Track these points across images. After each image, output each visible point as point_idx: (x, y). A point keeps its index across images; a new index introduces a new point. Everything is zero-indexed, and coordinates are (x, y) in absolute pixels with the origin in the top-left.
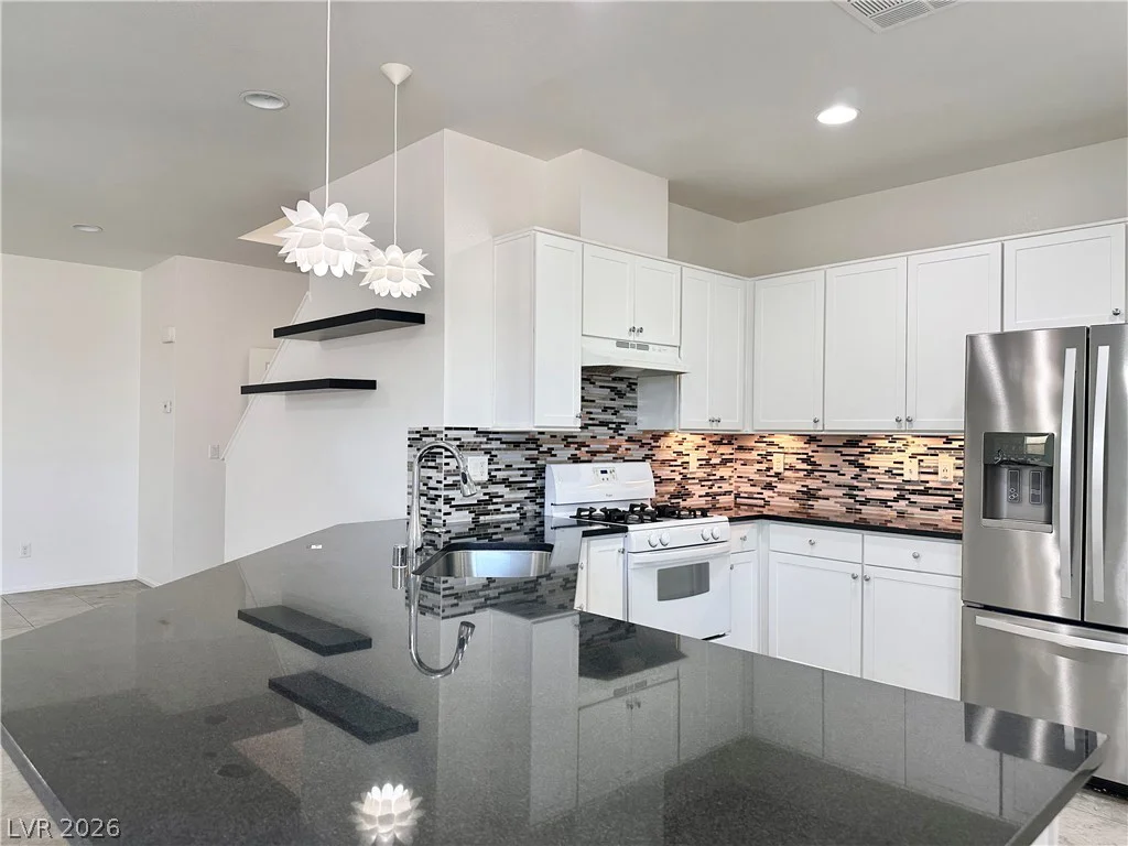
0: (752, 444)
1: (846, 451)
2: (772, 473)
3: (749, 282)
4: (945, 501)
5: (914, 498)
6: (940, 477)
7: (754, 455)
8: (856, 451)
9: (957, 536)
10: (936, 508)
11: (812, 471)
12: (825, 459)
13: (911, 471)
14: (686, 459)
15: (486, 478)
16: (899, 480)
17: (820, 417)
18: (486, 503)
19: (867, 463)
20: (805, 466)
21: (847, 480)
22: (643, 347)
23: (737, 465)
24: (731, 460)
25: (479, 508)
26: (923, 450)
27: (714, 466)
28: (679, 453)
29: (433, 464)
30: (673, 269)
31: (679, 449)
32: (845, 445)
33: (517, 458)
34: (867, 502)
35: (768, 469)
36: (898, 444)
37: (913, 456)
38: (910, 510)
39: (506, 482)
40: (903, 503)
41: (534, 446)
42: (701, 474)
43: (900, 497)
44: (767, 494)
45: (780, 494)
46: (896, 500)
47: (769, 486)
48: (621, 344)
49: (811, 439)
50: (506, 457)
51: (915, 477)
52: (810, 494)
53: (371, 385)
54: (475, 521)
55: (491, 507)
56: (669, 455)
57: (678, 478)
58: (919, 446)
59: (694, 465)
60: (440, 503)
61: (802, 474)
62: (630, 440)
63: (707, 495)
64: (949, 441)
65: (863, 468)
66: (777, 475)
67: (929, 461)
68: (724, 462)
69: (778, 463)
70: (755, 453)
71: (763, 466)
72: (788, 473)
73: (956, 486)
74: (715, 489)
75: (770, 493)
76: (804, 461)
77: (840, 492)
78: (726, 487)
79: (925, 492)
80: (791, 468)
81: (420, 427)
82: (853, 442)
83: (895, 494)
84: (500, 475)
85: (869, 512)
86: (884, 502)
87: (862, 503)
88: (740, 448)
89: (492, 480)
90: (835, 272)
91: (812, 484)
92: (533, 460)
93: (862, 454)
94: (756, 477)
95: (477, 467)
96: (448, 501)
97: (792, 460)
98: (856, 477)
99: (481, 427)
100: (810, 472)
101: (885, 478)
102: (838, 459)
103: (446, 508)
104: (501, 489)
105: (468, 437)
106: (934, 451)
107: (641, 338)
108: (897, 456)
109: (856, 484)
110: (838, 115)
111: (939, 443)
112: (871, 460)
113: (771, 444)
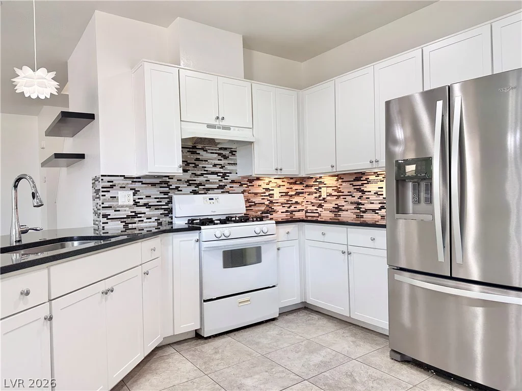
0: (312, 183)
1: (355, 183)
2: (321, 198)
3: (300, 92)
7: (313, 189)
8: (360, 183)
9: (384, 226)
12: (345, 189)
14: (271, 192)
15: (132, 203)
16: (381, 197)
18: (133, 217)
19: (365, 189)
20: (336, 193)
21: (356, 199)
22: (225, 128)
23: (306, 195)
24: (302, 193)
25: (126, 221)
27: (291, 196)
28: (267, 189)
29: (98, 196)
30: (245, 84)
31: (267, 187)
32: (354, 180)
33: (155, 192)
34: (366, 211)
35: (320, 196)
36: (381, 177)
39: (146, 205)
40: (384, 211)
41: (166, 185)
42: (283, 200)
43: (382, 207)
44: (320, 209)
46: (380, 209)
47: (320, 206)
48: (209, 126)
49: (338, 178)
50: (145, 191)
52: (339, 209)
53: (82, 156)
54: (125, 227)
55: (136, 219)
56: (261, 190)
57: (267, 203)
59: (277, 196)
60: (100, 217)
61: (335, 198)
62: (233, 182)
63: (287, 211)
65: (363, 192)
66: (324, 199)
68: (298, 194)
69: (324, 192)
70: (313, 188)
71: (317, 195)
72: (329, 198)
74: (292, 208)
76: (335, 190)
77: (353, 207)
78: (299, 207)
80: (330, 195)
81: (94, 176)
82: (359, 177)
83: (380, 206)
84: (142, 202)
85: (368, 217)
86: (374, 211)
87: (364, 212)
88: (307, 186)
89: (136, 204)
91: (341, 202)
92: (166, 193)
93: (362, 185)
94: (314, 201)
95: (125, 198)
96: (106, 216)
97: (330, 190)
98: (360, 198)
99: (127, 175)
100: (339, 197)
101: (374, 197)
102: (352, 189)
103: (105, 220)
104: (143, 209)
105: (118, 181)
107: (223, 123)
109: (360, 201)
112: (367, 188)
113: (321, 183)
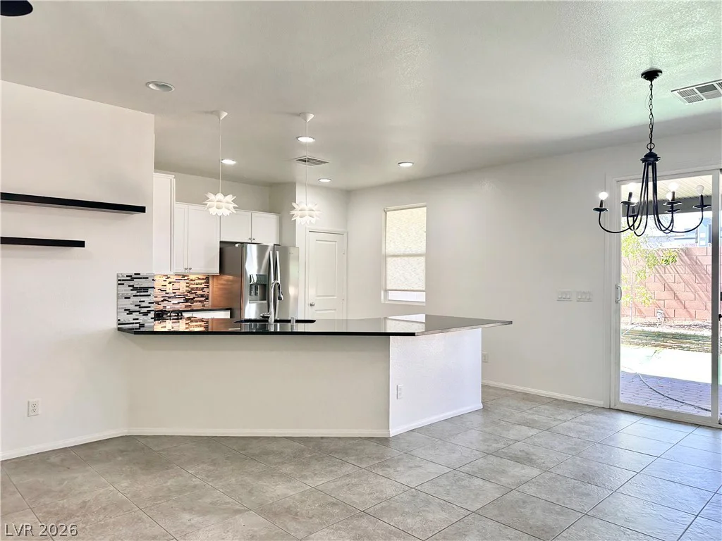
6: (180, 291)
10: (179, 303)
26: (174, 280)
29: (145, 294)
37: (170, 283)
40: (165, 302)
43: (164, 300)
46: (162, 301)
51: (171, 291)
64: (184, 276)
67: (176, 284)
73: (186, 294)
83: (162, 299)
86: (157, 303)
106: (178, 281)
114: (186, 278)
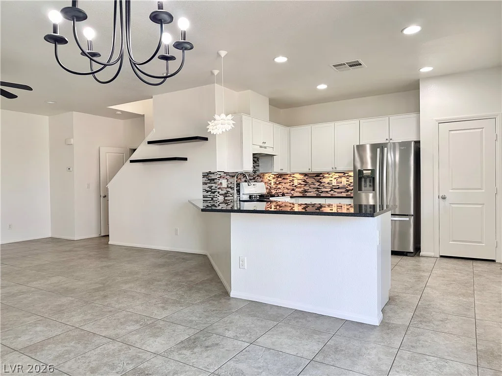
0: (288, 177)
1: (316, 178)
2: (294, 186)
3: (288, 128)
4: (344, 190)
5: (335, 190)
6: (342, 184)
7: (288, 181)
8: (319, 178)
10: (341, 193)
11: (306, 184)
12: (310, 181)
13: (334, 183)
14: (271, 182)
15: (226, 186)
16: (331, 185)
17: (310, 168)
18: (227, 193)
19: (322, 181)
20: (304, 183)
21: (316, 186)
22: (265, 148)
23: (283, 184)
24: (281, 183)
25: (225, 195)
26: (338, 177)
27: (277, 184)
28: (269, 180)
30: (271, 124)
31: (269, 179)
32: (316, 176)
34: (322, 192)
35: (293, 185)
36: (331, 175)
37: (335, 178)
38: (334, 193)
39: (230, 187)
40: (332, 192)
42: (274, 187)
43: (332, 190)
44: (292, 192)
45: (296, 192)
46: (330, 191)
47: (293, 190)
48: (261, 147)
49: (306, 175)
50: (231, 180)
51: (335, 184)
52: (305, 191)
53: (186, 159)
54: (224, 199)
55: (228, 195)
56: (267, 181)
57: (269, 188)
58: (337, 175)
59: (272, 184)
60: (216, 193)
61: (303, 185)
62: (258, 176)
64: (345, 174)
65: (321, 182)
66: (296, 186)
67: (339, 180)
68: (280, 183)
69: (296, 183)
70: (288, 180)
71: (292, 183)
72: (299, 185)
73: (347, 186)
74: (277, 191)
75: (293, 192)
76: (304, 182)
77: (314, 190)
79: (338, 188)
80: (300, 184)
81: (208, 171)
82: (318, 175)
83: (330, 189)
84: (229, 185)
85: (322, 195)
86: (327, 192)
87: (321, 193)
88: (284, 179)
89: (228, 187)
90: (314, 126)
91: (307, 188)
93: (320, 179)
94: (289, 187)
95: (224, 183)
96: (219, 193)
97: (300, 181)
98: (319, 185)
99: (225, 171)
101: (327, 185)
102: (314, 181)
103: (218, 195)
104: (229, 190)
105: (222, 174)
106: (340, 177)
107: (265, 145)
108: (331, 179)
109: (319, 187)
110: (322, 87)
111: (342, 175)
112: (324, 180)
113: (294, 177)
114: (346, 175)
